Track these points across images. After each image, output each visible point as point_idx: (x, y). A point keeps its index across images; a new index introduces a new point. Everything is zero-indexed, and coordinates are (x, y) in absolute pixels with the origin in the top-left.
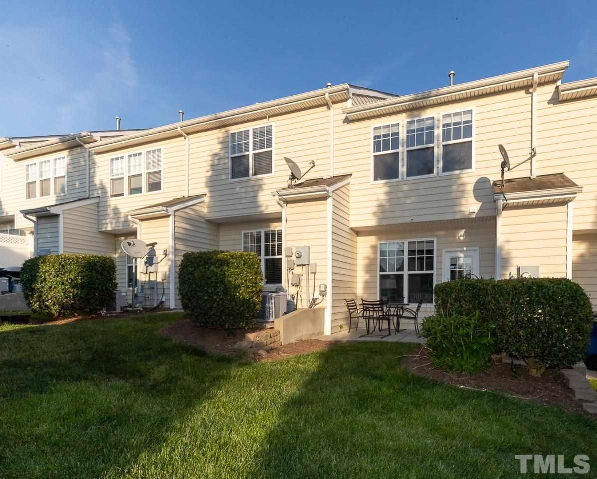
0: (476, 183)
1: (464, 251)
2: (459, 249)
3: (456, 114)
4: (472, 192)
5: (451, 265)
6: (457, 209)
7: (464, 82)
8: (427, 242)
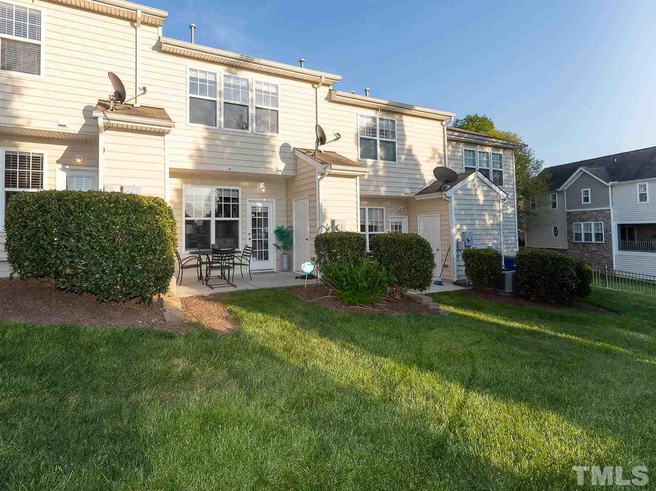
0: (281, 146)
1: (263, 201)
2: (260, 200)
3: (266, 84)
4: (278, 153)
5: (252, 213)
6: (268, 166)
7: (270, 59)
8: (233, 190)
